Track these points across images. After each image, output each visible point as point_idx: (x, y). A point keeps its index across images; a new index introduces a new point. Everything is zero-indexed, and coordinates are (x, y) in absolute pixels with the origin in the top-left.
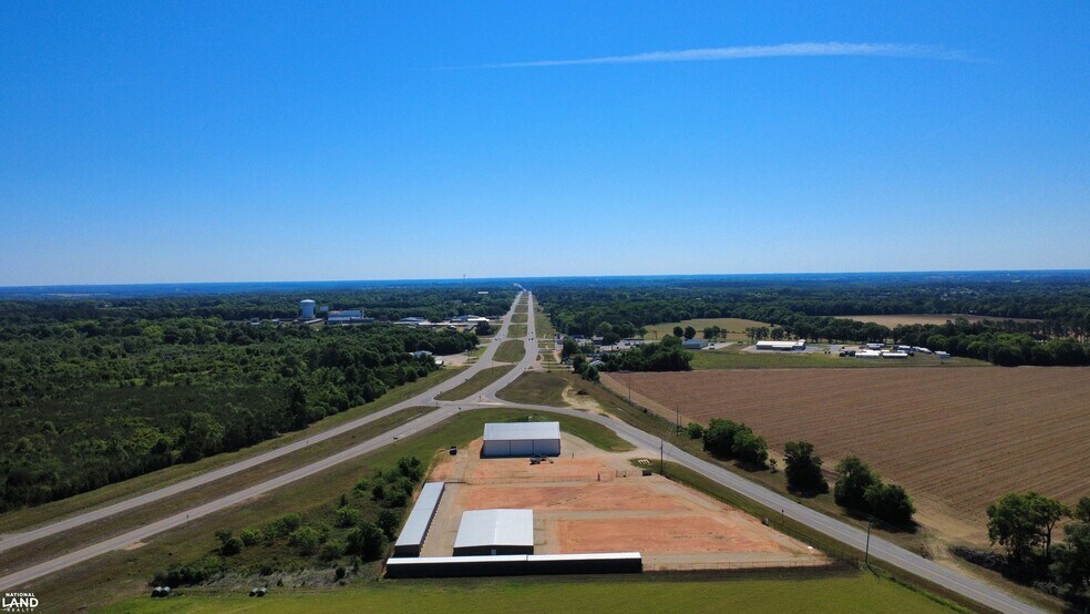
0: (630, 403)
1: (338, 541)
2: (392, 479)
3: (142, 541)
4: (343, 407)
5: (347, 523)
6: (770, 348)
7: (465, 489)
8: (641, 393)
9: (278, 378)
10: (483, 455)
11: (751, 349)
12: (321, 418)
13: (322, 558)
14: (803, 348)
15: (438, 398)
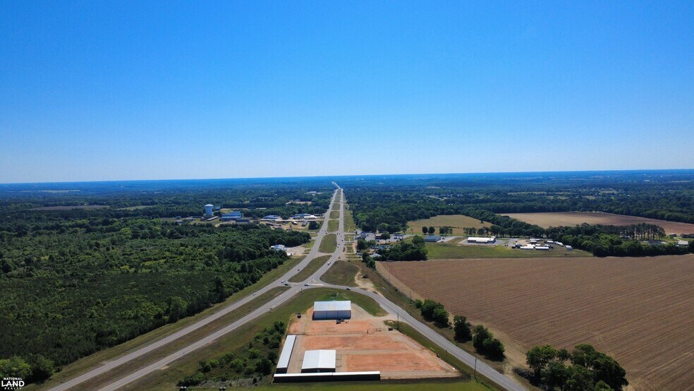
0: (390, 285)
1: (251, 366)
2: (271, 333)
3: (167, 365)
4: (242, 288)
5: (254, 356)
6: (475, 242)
7: (306, 338)
8: (397, 277)
9: (204, 268)
10: (314, 318)
11: (464, 242)
12: (231, 295)
13: (246, 374)
14: (494, 242)
15: (290, 280)
